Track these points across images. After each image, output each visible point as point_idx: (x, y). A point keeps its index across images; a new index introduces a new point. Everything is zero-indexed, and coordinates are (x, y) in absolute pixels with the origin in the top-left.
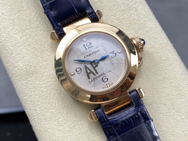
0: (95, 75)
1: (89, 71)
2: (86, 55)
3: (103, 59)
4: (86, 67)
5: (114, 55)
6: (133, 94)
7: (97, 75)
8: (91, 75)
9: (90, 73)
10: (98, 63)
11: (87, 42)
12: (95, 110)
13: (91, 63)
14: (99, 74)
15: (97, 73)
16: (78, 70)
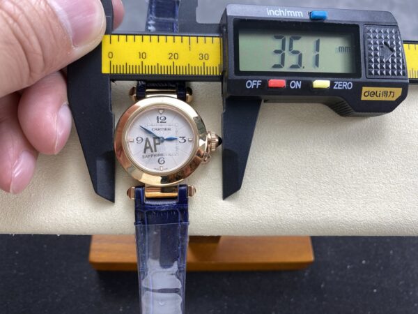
0: (152, 151)
1: (148, 145)
2: (155, 127)
3: (170, 139)
4: (147, 140)
5: (183, 141)
6: (183, 188)
7: (154, 153)
8: (148, 151)
9: (148, 148)
10: (162, 141)
11: (162, 115)
12: (136, 187)
13: (156, 138)
14: (157, 153)
15: (156, 151)
16: (139, 139)
